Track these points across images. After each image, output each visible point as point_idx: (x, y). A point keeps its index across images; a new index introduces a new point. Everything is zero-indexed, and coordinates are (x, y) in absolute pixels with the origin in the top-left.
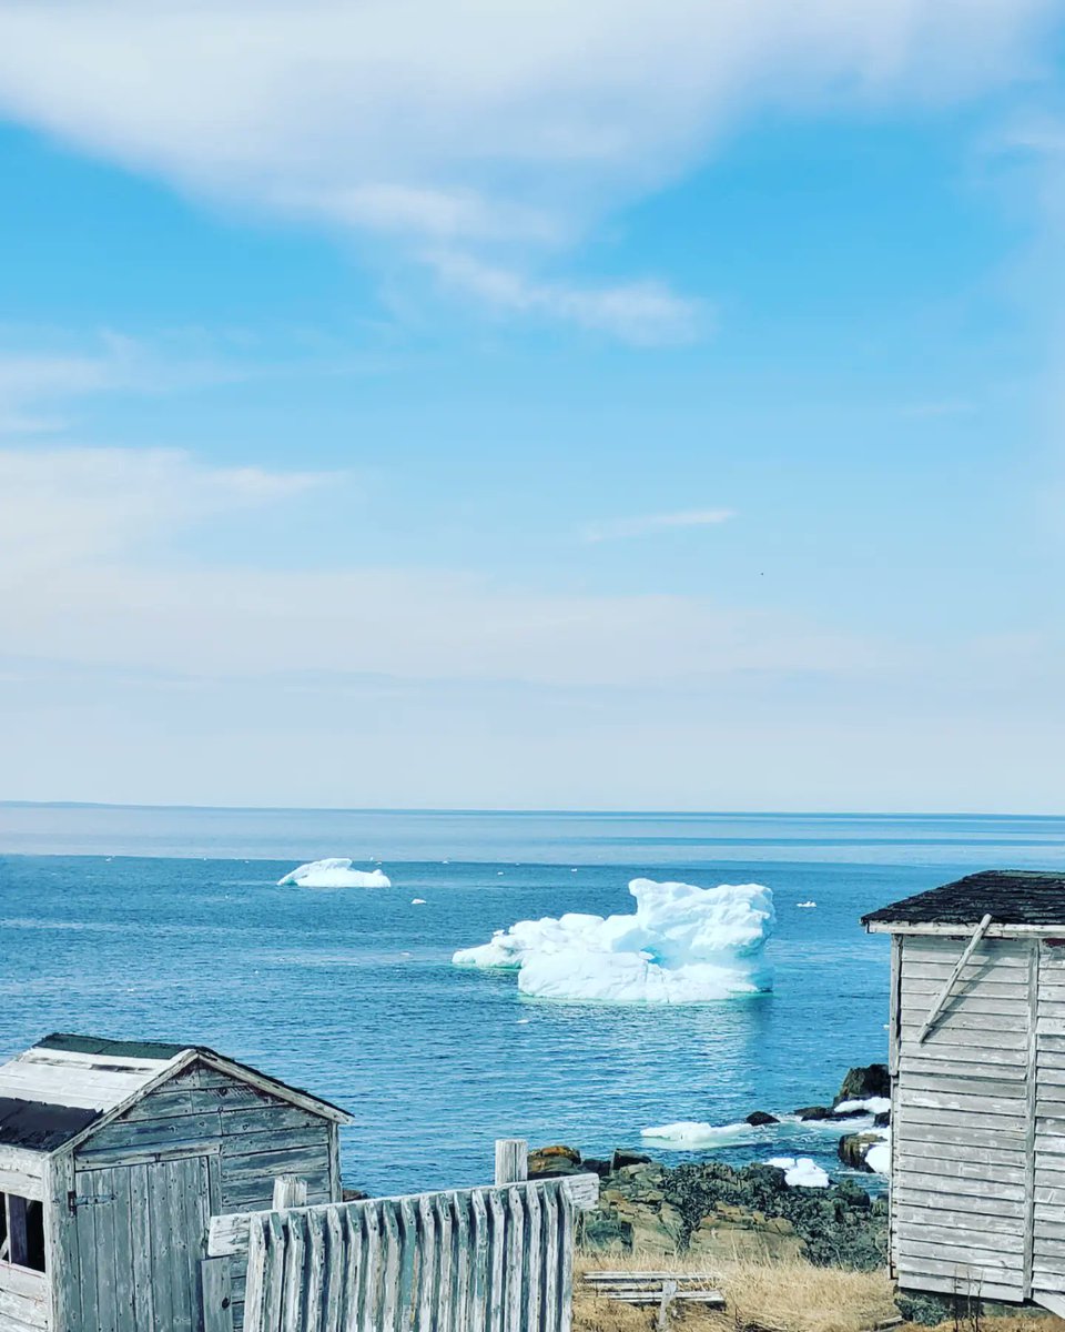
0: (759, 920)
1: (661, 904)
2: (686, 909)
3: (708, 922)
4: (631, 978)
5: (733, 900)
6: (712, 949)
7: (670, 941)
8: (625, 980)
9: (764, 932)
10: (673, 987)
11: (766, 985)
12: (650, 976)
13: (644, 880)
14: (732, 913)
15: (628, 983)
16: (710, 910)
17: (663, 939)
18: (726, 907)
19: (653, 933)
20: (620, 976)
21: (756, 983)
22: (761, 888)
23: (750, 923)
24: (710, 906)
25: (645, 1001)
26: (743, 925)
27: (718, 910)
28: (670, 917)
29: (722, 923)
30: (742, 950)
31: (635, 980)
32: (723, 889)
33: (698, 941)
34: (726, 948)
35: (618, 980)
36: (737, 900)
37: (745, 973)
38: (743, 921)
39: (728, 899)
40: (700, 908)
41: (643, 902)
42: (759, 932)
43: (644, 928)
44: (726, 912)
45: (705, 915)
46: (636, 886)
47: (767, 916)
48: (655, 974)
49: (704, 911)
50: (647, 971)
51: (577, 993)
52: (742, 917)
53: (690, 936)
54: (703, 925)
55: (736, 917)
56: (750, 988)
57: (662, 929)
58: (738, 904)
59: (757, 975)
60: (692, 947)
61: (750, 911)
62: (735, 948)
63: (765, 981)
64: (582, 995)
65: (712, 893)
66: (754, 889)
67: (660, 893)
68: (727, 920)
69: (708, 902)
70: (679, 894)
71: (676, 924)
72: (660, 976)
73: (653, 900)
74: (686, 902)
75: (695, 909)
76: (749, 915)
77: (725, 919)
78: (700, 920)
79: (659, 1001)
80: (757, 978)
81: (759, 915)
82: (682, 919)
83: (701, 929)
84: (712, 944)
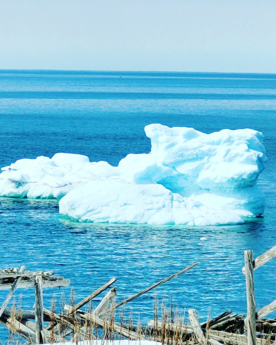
0: (255, 158)
1: (172, 145)
2: (195, 149)
3: (212, 159)
4: (160, 205)
5: (233, 141)
6: (217, 181)
7: (180, 175)
8: (157, 206)
9: (259, 167)
10: (196, 212)
11: (259, 211)
12: (175, 203)
13: (159, 125)
14: (233, 152)
15: (159, 209)
16: (214, 150)
17: (175, 173)
18: (228, 147)
19: (167, 168)
20: (152, 203)
21: (251, 210)
22: (255, 132)
23: (248, 161)
24: (213, 147)
25: (174, 224)
26: (243, 162)
27: (222, 149)
28: (181, 155)
29: (225, 161)
30: (242, 183)
31: (164, 207)
32: (225, 133)
33: (204, 175)
34: (229, 181)
35: (150, 206)
36: (236, 142)
37: (243, 201)
38: (242, 159)
39: (230, 140)
40: (205, 148)
41: (158, 142)
42: (255, 168)
43: (159, 164)
44: (228, 151)
45: (209, 154)
46: (150, 130)
47: (261, 155)
48: (180, 202)
49: (210, 150)
50: (172, 200)
51: (116, 217)
52: (241, 156)
53: (197, 171)
54: (208, 162)
55: (236, 155)
56: (248, 214)
57: (174, 165)
58: (238, 145)
59: (253, 203)
60: (199, 180)
61: (248, 151)
62: (236, 181)
63: (258, 208)
64: (121, 219)
65: (215, 136)
66: (250, 133)
67: (172, 135)
68: (229, 158)
69: (213, 143)
70: (189, 136)
71: (184, 161)
72: (183, 203)
73: (167, 142)
74: (194, 143)
75: (202, 149)
76: (247, 154)
77: (228, 157)
78: (206, 158)
79: (185, 224)
80: (253, 205)
81: (255, 154)
82: (190, 157)
83: (206, 166)
84: (216, 179)
